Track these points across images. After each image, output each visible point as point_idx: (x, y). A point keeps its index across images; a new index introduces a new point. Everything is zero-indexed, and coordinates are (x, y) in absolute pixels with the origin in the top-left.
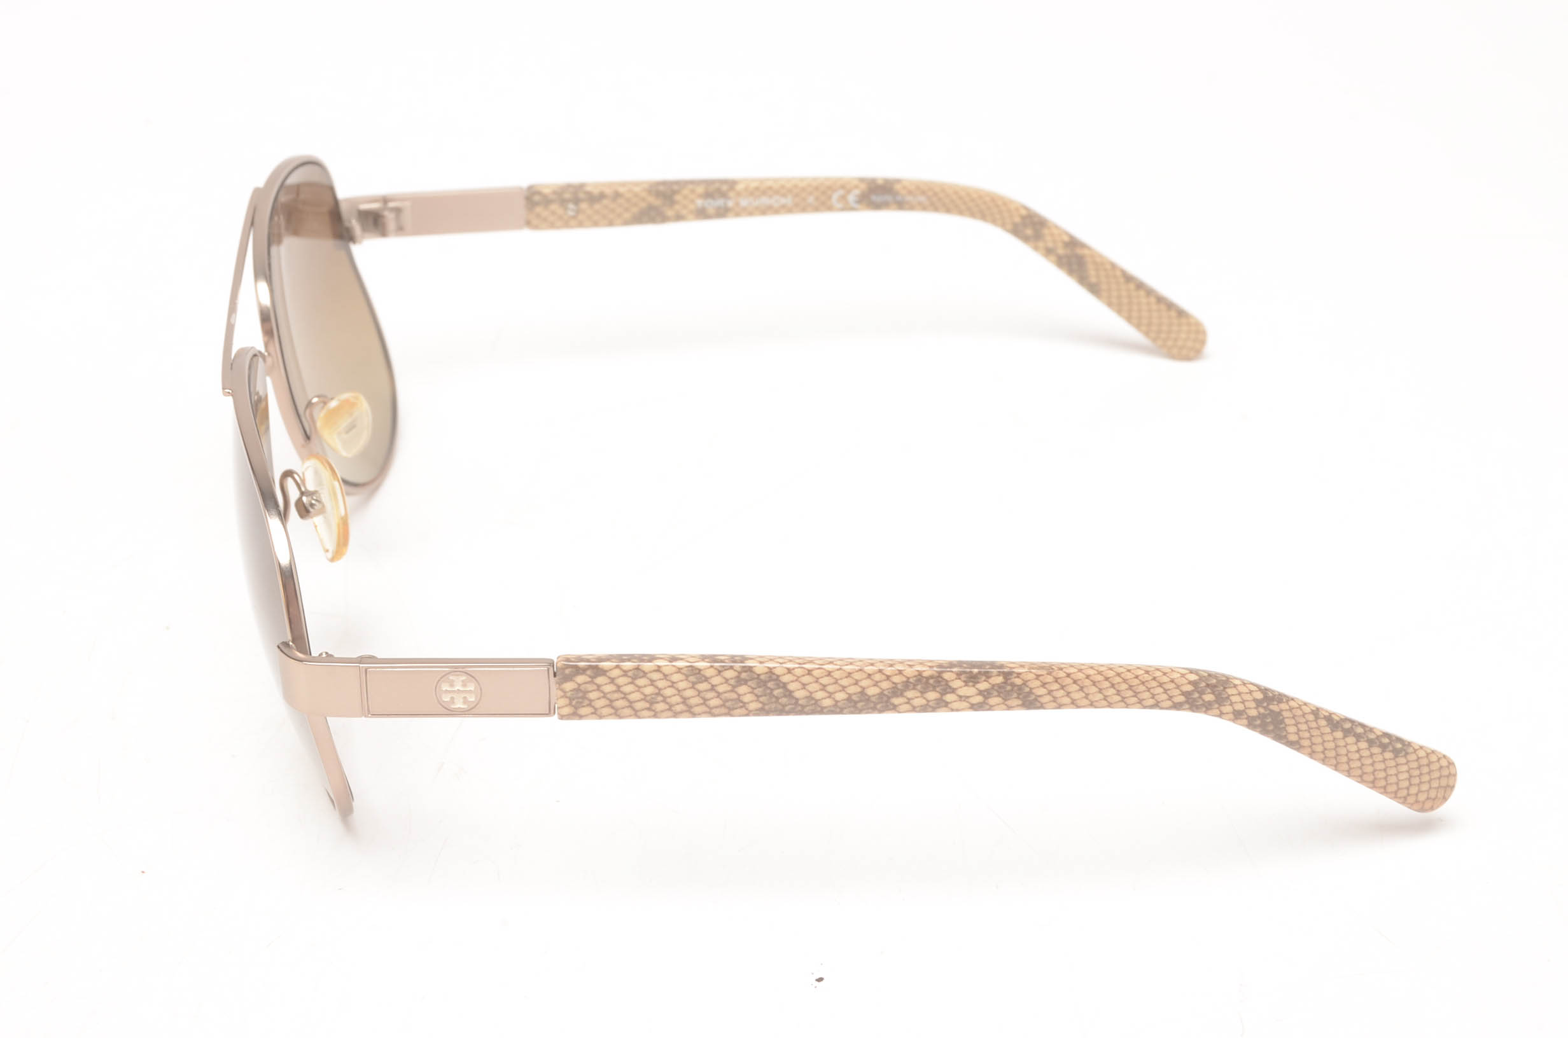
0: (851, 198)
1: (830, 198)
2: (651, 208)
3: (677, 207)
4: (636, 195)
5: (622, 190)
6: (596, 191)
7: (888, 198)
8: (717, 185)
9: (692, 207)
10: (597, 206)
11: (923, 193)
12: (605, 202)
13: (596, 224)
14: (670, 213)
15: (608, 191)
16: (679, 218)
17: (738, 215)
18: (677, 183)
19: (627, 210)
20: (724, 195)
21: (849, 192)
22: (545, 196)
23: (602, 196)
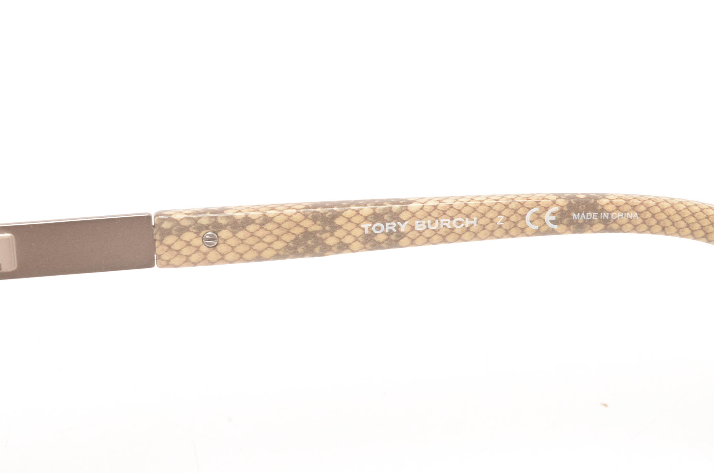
0: (548, 217)
1: (523, 217)
2: (307, 234)
3: (339, 233)
4: (289, 219)
5: (271, 213)
6: (239, 216)
7: (593, 215)
8: (388, 205)
9: (357, 232)
10: (241, 234)
11: (634, 208)
12: (251, 228)
13: (241, 258)
14: (331, 241)
15: (254, 215)
16: (343, 247)
17: (413, 242)
18: (339, 204)
19: (278, 238)
20: (396, 217)
21: (546, 209)
22: (177, 222)
23: (248, 221)
